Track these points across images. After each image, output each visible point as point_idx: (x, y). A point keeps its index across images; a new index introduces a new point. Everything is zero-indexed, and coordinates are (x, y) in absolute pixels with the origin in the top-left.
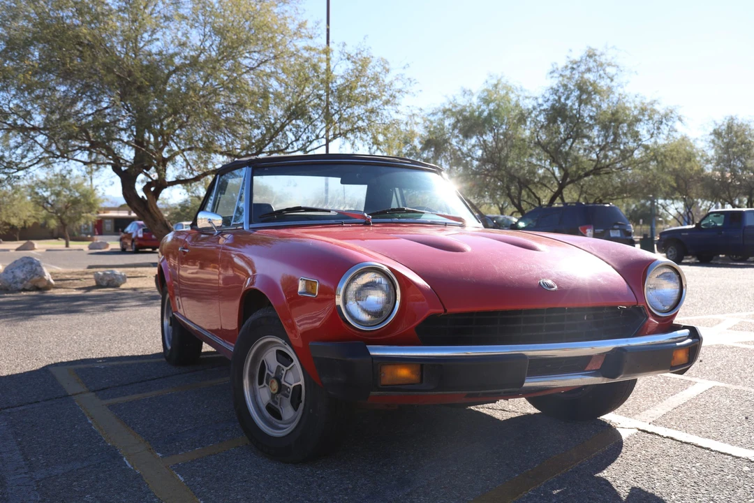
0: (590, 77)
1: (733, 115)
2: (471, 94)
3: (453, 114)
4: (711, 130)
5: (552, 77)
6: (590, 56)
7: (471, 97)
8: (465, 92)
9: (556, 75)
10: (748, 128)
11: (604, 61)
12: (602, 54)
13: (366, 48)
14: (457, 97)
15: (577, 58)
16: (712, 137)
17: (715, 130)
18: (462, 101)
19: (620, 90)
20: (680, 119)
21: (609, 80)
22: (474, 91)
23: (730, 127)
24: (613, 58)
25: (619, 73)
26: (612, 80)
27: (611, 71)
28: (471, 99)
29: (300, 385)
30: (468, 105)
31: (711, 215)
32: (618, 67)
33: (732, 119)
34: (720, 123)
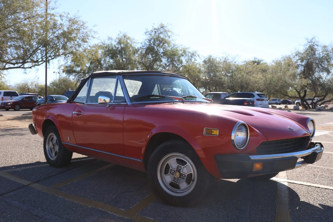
0: (162, 36)
1: (211, 55)
2: (112, 39)
3: (103, 48)
4: (203, 60)
5: (146, 35)
6: (162, 27)
7: (112, 41)
8: (109, 38)
9: (147, 34)
10: (215, 60)
11: (167, 30)
12: (166, 27)
13: (79, 16)
14: (105, 40)
15: (157, 28)
16: (203, 63)
17: (204, 61)
18: (108, 42)
19: (173, 42)
20: (199, 56)
21: (168, 38)
22: (113, 38)
23: (209, 59)
24: (170, 29)
25: (172, 35)
26: (169, 38)
27: (169, 34)
28: (112, 42)
29: (191, 174)
30: (110, 44)
31: (208, 95)
32: (172, 32)
33: (210, 56)
34: (206, 57)
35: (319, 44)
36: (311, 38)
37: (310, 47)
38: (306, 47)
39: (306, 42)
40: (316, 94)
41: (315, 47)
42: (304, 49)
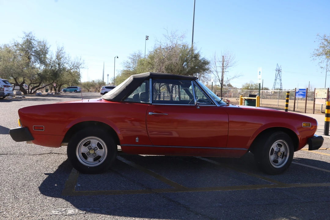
35: (36, 39)
36: (28, 33)
37: (27, 40)
38: (24, 39)
39: (24, 35)
40: (31, 82)
41: (33, 41)
42: (23, 41)
